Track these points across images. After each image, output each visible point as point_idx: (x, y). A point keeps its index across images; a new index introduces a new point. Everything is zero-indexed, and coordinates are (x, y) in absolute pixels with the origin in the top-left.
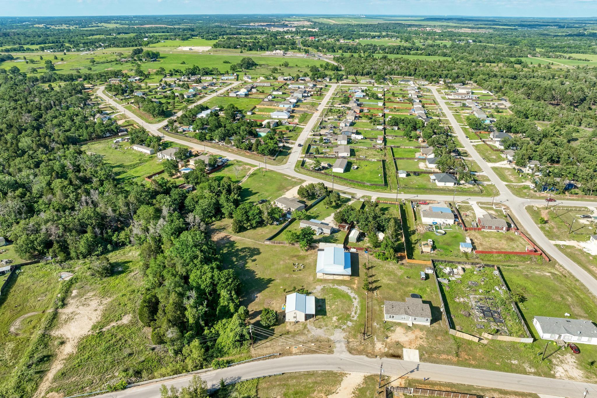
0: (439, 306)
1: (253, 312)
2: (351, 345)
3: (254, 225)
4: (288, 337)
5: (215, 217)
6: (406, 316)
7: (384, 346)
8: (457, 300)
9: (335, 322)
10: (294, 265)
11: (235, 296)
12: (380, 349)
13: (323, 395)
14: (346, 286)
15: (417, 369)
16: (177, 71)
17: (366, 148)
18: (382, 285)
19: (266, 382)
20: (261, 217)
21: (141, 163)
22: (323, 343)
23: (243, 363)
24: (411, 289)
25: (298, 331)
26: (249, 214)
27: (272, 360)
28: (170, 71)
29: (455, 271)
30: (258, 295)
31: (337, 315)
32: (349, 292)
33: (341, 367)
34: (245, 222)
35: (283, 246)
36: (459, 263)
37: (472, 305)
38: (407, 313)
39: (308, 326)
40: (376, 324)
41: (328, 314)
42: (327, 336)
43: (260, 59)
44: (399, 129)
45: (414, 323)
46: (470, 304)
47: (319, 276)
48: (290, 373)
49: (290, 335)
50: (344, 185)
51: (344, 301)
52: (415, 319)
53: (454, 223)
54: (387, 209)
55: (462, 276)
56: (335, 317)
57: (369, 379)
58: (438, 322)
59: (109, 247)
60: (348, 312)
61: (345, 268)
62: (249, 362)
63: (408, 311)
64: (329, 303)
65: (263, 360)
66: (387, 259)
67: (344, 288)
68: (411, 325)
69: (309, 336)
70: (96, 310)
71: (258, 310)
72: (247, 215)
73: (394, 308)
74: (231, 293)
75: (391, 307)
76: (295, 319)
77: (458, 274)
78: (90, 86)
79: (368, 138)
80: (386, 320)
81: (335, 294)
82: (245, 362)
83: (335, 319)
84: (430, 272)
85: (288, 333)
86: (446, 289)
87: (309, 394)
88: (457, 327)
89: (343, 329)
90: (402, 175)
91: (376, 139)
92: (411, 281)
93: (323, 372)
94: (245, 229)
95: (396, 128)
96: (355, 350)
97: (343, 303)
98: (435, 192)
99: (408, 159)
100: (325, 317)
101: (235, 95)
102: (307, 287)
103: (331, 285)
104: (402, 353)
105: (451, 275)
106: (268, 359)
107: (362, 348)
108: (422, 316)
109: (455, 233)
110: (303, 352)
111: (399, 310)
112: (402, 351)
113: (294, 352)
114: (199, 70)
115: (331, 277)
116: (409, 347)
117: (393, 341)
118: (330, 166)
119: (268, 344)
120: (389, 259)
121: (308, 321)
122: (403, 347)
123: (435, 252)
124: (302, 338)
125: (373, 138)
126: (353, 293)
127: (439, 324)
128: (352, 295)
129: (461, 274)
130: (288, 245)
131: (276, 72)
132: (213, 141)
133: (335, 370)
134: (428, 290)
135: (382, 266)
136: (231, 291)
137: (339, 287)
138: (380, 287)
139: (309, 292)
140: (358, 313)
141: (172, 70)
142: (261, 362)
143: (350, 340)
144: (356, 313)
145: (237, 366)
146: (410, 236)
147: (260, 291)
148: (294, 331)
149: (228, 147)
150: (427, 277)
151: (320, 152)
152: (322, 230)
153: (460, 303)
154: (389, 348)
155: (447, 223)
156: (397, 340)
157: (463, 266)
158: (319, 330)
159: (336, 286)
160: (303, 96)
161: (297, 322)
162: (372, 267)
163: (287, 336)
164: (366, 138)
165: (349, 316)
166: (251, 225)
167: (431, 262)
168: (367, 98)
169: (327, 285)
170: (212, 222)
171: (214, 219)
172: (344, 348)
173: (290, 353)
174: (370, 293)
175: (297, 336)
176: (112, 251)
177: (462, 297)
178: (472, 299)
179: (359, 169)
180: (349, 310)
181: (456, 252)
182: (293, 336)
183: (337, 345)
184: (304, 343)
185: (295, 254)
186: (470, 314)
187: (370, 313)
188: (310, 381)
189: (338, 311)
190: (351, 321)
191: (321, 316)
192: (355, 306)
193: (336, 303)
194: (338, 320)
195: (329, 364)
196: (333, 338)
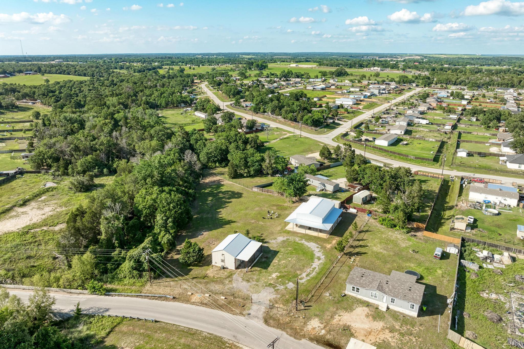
0: (447, 295)
2: (274, 311)
3: (252, 173)
5: (220, 163)
6: (378, 293)
7: (322, 326)
8: (485, 295)
9: (273, 278)
10: (269, 212)
11: (170, 224)
12: (314, 329)
14: (318, 243)
16: (273, 75)
17: (427, 130)
18: (370, 253)
20: (261, 165)
21: (192, 123)
22: (237, 299)
23: (125, 296)
24: (412, 265)
25: (217, 278)
26: (249, 160)
27: (160, 301)
28: (268, 74)
29: (497, 257)
30: (205, 233)
31: (280, 272)
32: (317, 250)
33: (239, 336)
34: (243, 168)
35: (270, 195)
36: (508, 249)
37: (511, 308)
38: (380, 288)
39: (234, 277)
40: (328, 294)
41: (269, 269)
42: (249, 293)
43: (355, 72)
44: (477, 120)
45: (391, 307)
46: (507, 306)
47: (290, 227)
48: (167, 323)
49: (205, 281)
50: (383, 156)
51: (302, 258)
52: (393, 301)
53: (518, 205)
54: (425, 181)
55: (508, 266)
56: (277, 274)
58: (435, 317)
59: (105, 170)
60: (298, 272)
61: (323, 223)
62: (132, 296)
63: (385, 286)
64: (280, 256)
65: (150, 299)
66: (395, 226)
67: (311, 245)
68: (384, 309)
69: (227, 287)
70: (44, 214)
72: (245, 160)
73: (364, 278)
74: (166, 220)
75: (360, 275)
76: (223, 264)
77: (501, 261)
78: (199, 81)
79: (435, 124)
80: (346, 292)
81: (295, 249)
82: (128, 296)
83: (274, 275)
84: (453, 251)
85: (205, 277)
86: (470, 277)
88: (468, 333)
89: (276, 290)
90: (462, 154)
91: (444, 125)
92: (417, 256)
93: (209, 336)
94: (241, 176)
95: (474, 119)
96: (274, 319)
97: (299, 260)
98: (502, 174)
99: (477, 142)
100: (264, 271)
101: (312, 88)
102: (267, 236)
103: (297, 239)
104: (347, 344)
105: (489, 261)
106: (156, 299)
107: (288, 319)
108: (405, 298)
109: (516, 216)
110: (203, 304)
111: (371, 283)
112: (348, 341)
113: (193, 300)
114: (292, 74)
115: (303, 231)
116: (364, 338)
117: (341, 323)
118: (374, 139)
119: (171, 283)
120: (398, 227)
121: (240, 270)
122: (352, 335)
123: (474, 231)
124: (217, 287)
125: (441, 124)
126: (320, 253)
127: (436, 319)
128: (318, 254)
129: (506, 263)
130: (276, 194)
131: (364, 79)
132: (266, 114)
133: (227, 337)
134: (439, 272)
135: (382, 233)
136: (168, 218)
137: (306, 243)
138: (364, 253)
139: (265, 241)
140: (311, 276)
141: (269, 73)
142: (146, 300)
143: (277, 306)
144: (307, 275)
145: (116, 297)
146: (444, 210)
147: (210, 230)
148: (214, 277)
149: (277, 118)
150: (445, 256)
151: (370, 129)
152: (324, 186)
153: (489, 300)
154: (329, 332)
155: (507, 203)
156: (348, 323)
157: (514, 255)
158: (245, 283)
159: (303, 241)
160: (379, 93)
161: (224, 268)
162: (367, 231)
164: (432, 124)
165: (296, 276)
166: (249, 172)
167: (460, 241)
168: (451, 98)
169: (291, 238)
170: (215, 167)
171: (217, 164)
172: (262, 313)
173: (187, 301)
174: (345, 258)
175: (213, 284)
176: (106, 175)
177: (497, 293)
178: (513, 300)
179: (409, 145)
180: (300, 269)
181: (507, 237)
182: (207, 283)
183: (255, 307)
184: (213, 293)
185: (280, 204)
186: (500, 320)
187: (328, 280)
188: (182, 341)
189: (286, 267)
190: (295, 282)
191: (259, 269)
192: (314, 266)
193: (290, 259)
194: (278, 278)
195: (224, 328)
196: (255, 297)
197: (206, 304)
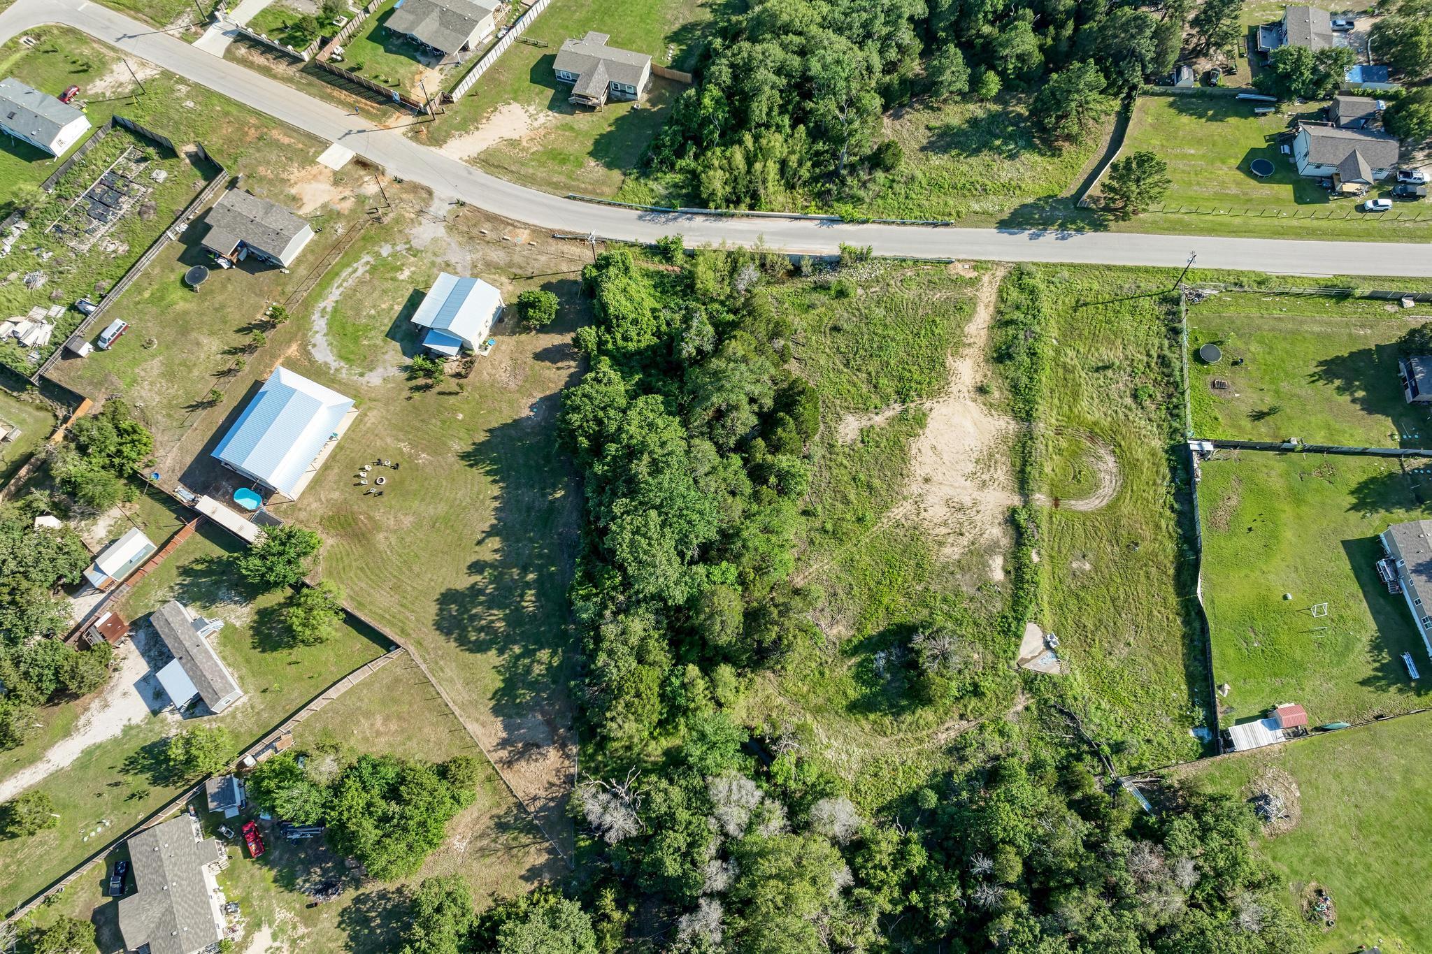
1: (560, 364)
4: (521, 268)
9: (412, 265)
13: (524, 144)
15: (349, 133)
19: (602, 194)
22: (465, 229)
24: (178, 308)
25: (495, 272)
30: (526, 413)
31: (394, 279)
32: (319, 339)
33: (465, 174)
40: (340, 230)
41: (411, 291)
42: (448, 241)
48: (554, 194)
49: (514, 270)
51: (350, 313)
56: (401, 277)
57: (437, 140)
64: (386, 321)
67: (323, 353)
69: (479, 255)
71: (548, 364)
81: (356, 340)
83: (405, 275)
85: (515, 278)
87: (544, 153)
89: (408, 242)
97: (357, 307)
100: (421, 287)
102: (401, 389)
103: (344, 372)
110: (512, 225)
112: (343, 167)
113: (527, 232)
119: (564, 268)
122: (335, 173)
124: (497, 255)
126: (316, 328)
128: (319, 323)
133: (479, 174)
137: (331, 359)
138: (238, 331)
140: (350, 270)
143: (413, 216)
144: (355, 271)
147: (517, 423)
148: (500, 274)
154: (361, 177)
159: (335, 365)
162: (196, 407)
163: (519, 271)
165: (373, 270)
169: (353, 376)
173: (536, 231)
175: (502, 263)
182: (510, 264)
184: (501, 243)
188: (531, 171)
189: (384, 292)
190: (378, 255)
192: (338, 292)
193: (373, 312)
194: (400, 269)
195: (483, 185)
196: (441, 231)
197: (508, 224)
